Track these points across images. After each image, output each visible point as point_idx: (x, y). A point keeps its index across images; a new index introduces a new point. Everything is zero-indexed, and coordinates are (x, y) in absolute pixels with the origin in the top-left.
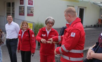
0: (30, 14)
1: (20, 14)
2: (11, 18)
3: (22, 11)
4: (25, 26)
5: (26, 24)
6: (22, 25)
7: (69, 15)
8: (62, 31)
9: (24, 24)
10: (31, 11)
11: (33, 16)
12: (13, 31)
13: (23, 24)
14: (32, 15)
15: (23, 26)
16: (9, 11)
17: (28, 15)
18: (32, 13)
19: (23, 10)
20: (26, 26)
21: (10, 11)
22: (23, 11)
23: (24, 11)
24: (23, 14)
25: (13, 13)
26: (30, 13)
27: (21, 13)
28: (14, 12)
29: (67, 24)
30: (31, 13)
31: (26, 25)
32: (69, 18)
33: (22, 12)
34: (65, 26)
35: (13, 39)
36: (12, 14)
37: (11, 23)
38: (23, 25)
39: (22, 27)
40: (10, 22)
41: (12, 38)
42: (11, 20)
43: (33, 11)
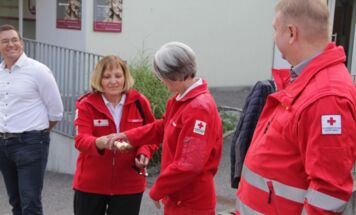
0: (109, 24)
1: (61, 24)
2: (14, 39)
3: (70, 7)
4: (114, 80)
5: (120, 71)
6: (102, 76)
7: (290, 28)
8: (253, 100)
9: (111, 68)
10: (112, 10)
11: (120, 31)
12: (23, 99)
13: (104, 69)
14: (117, 28)
15: (106, 82)
16: (11, 7)
17: (99, 27)
18: (115, 20)
19: (77, 4)
20: (121, 80)
21: (17, 7)
22: (76, 7)
23: (79, 8)
24: (76, 25)
25: (30, 16)
26: (107, 20)
27: (67, 17)
28: (34, 13)
29: (275, 71)
30: (112, 17)
31: (117, 76)
32: (291, 40)
33: (71, 12)
34: (265, 77)
35: (25, 133)
36: (24, 20)
37: (18, 63)
38: (106, 73)
39: (101, 84)
40: (11, 58)
41: (21, 131)
42: (17, 48)
43: (121, 11)
